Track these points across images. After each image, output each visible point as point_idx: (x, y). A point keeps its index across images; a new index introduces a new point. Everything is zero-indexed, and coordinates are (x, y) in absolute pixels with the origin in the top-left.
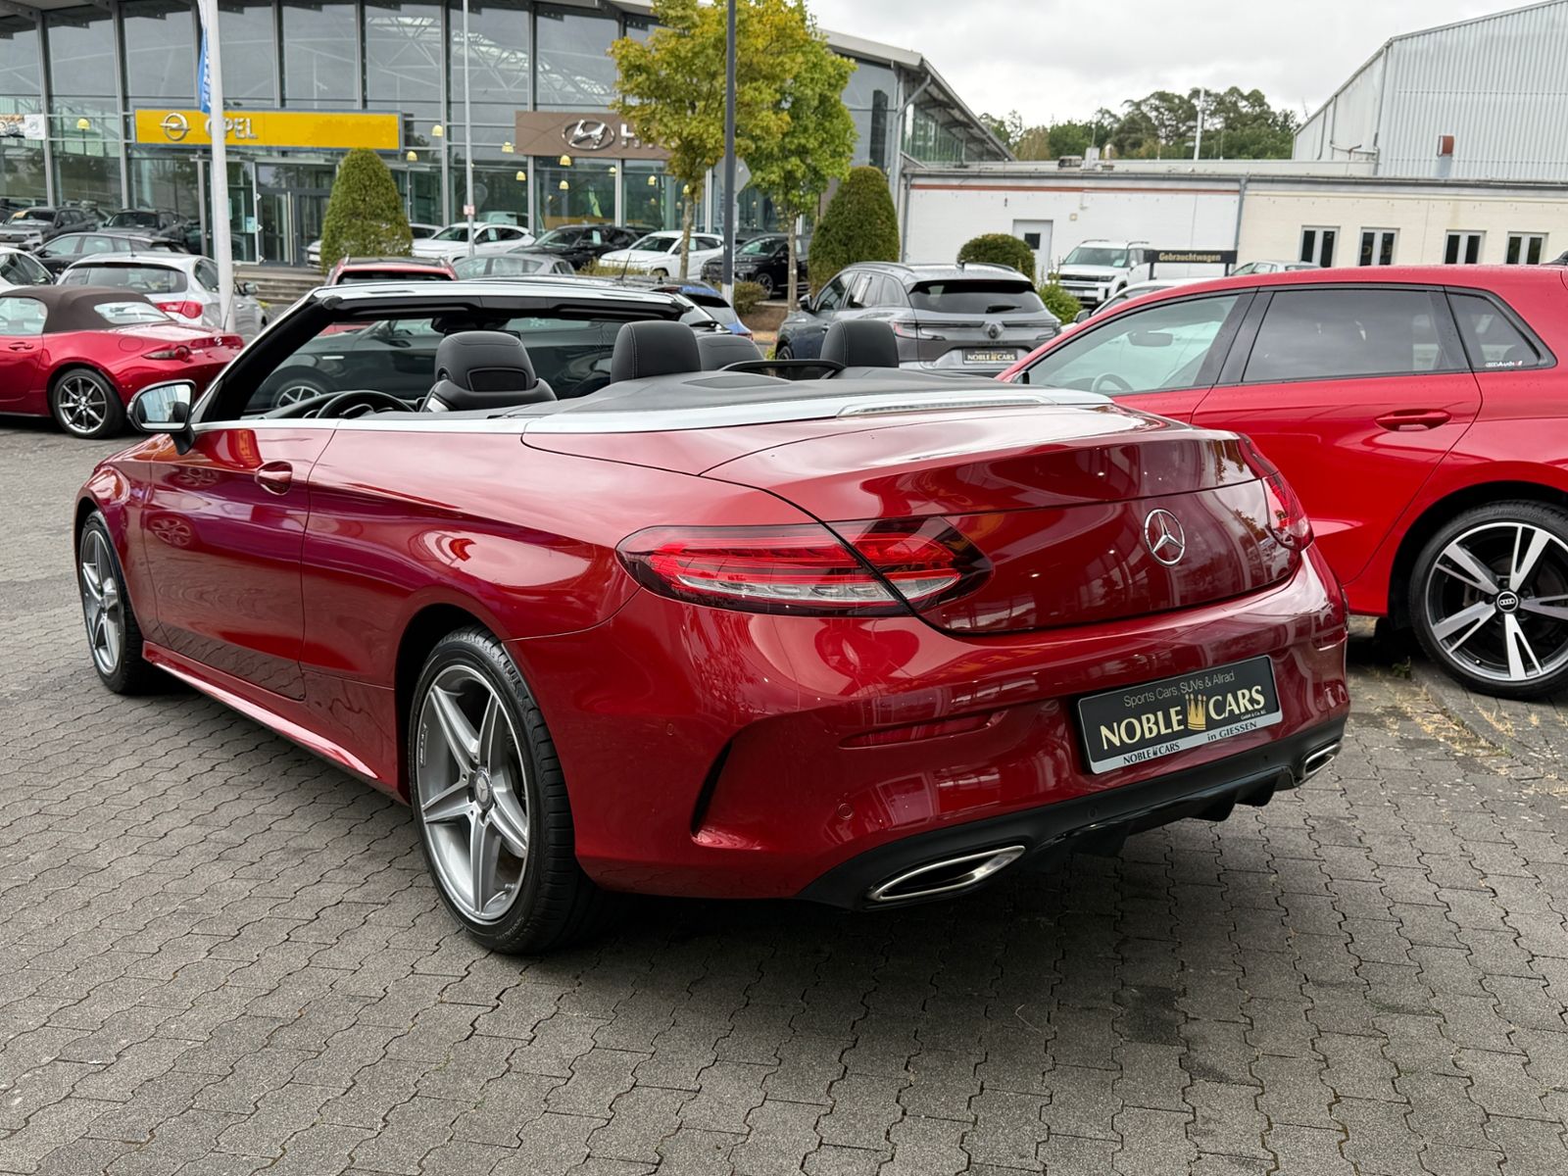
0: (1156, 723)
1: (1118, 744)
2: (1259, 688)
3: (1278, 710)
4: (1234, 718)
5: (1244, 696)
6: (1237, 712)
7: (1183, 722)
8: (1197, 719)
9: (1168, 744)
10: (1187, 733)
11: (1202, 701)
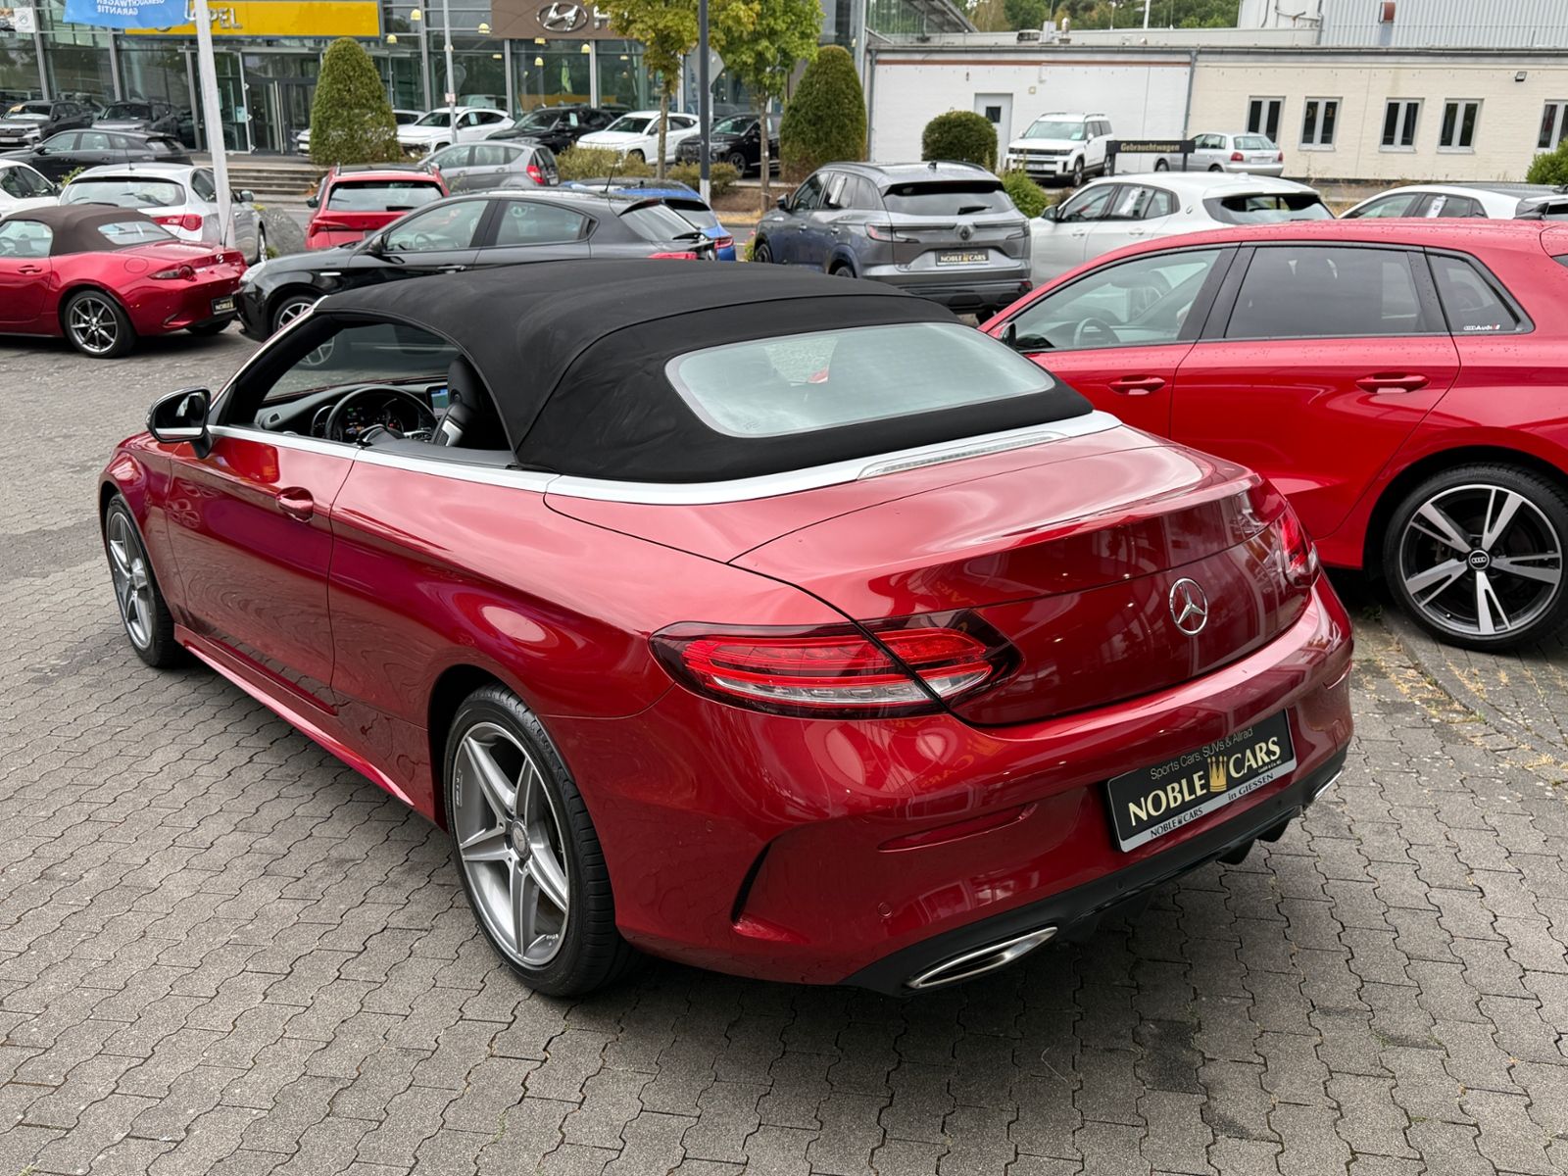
0: (1181, 791)
1: (1145, 818)
2: (1275, 739)
3: (1292, 758)
4: (1253, 773)
5: (1261, 748)
6: (1255, 766)
7: (1206, 786)
8: (1218, 781)
9: (1192, 811)
10: (1210, 796)
11: (1223, 762)
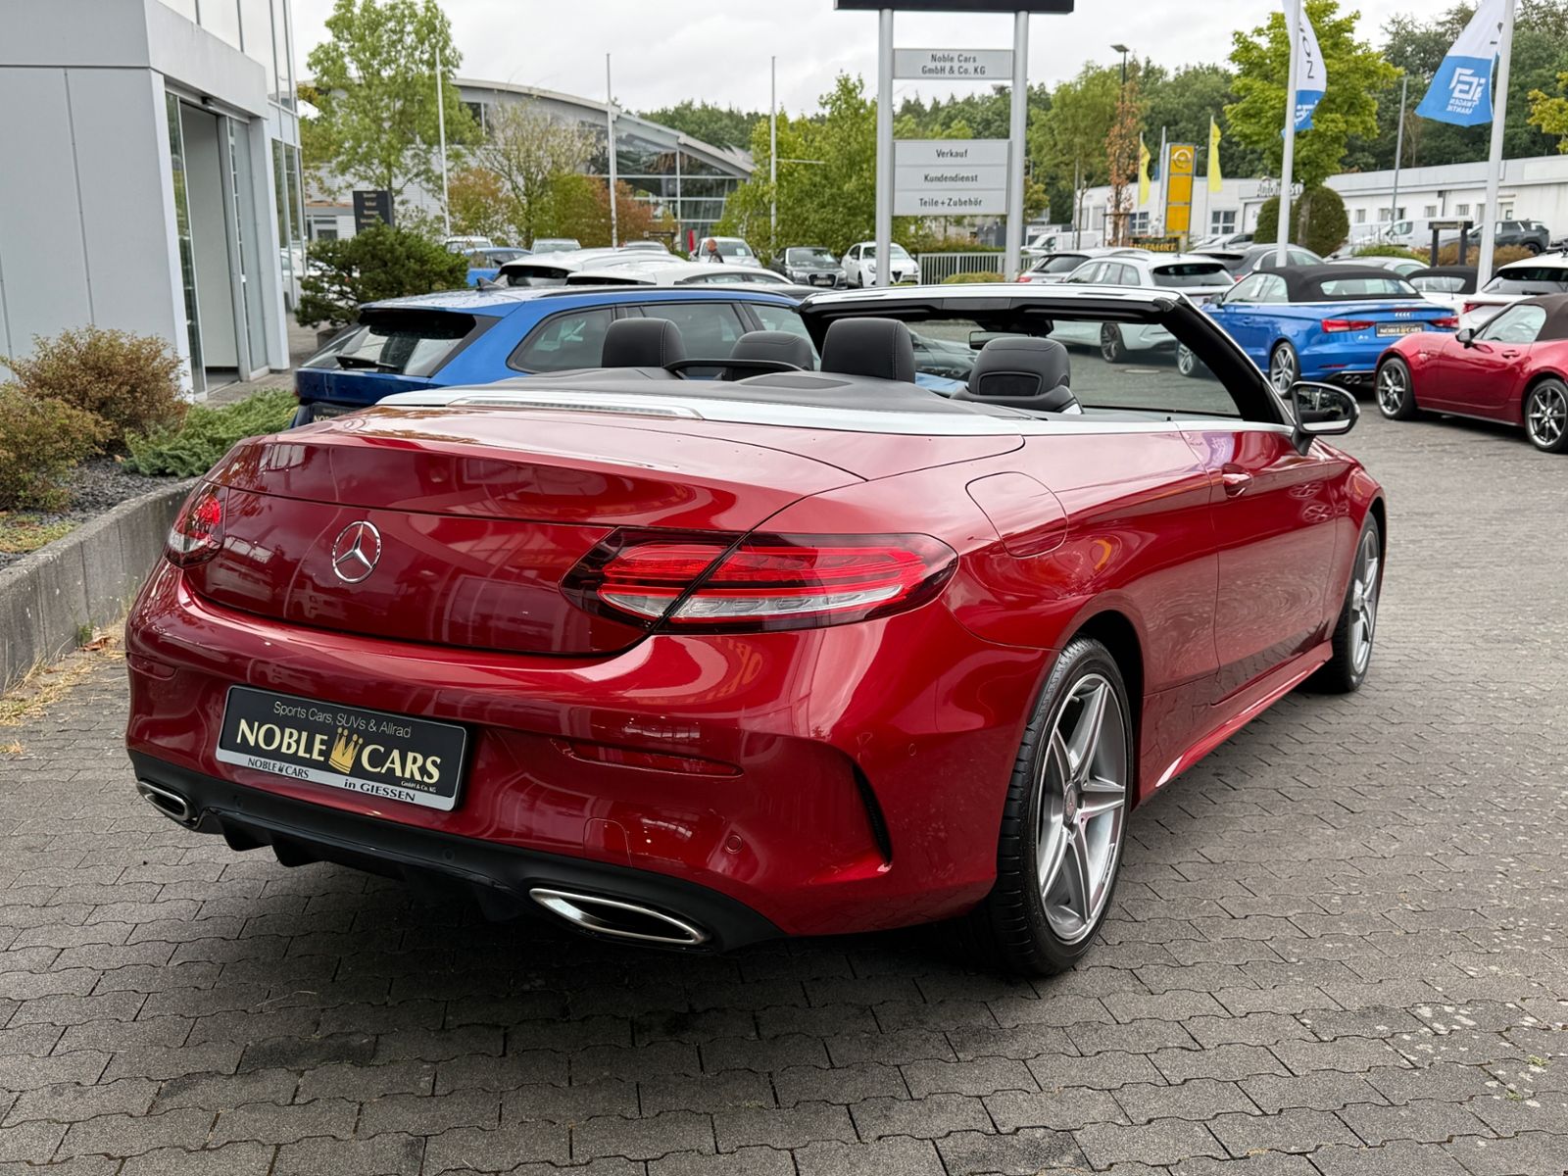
0: (298, 742)
1: (252, 744)
2: (438, 760)
4: (390, 778)
5: (415, 760)
6: (398, 773)
7: (326, 754)
8: (340, 757)
9: (298, 768)
10: (325, 766)
11: (356, 743)
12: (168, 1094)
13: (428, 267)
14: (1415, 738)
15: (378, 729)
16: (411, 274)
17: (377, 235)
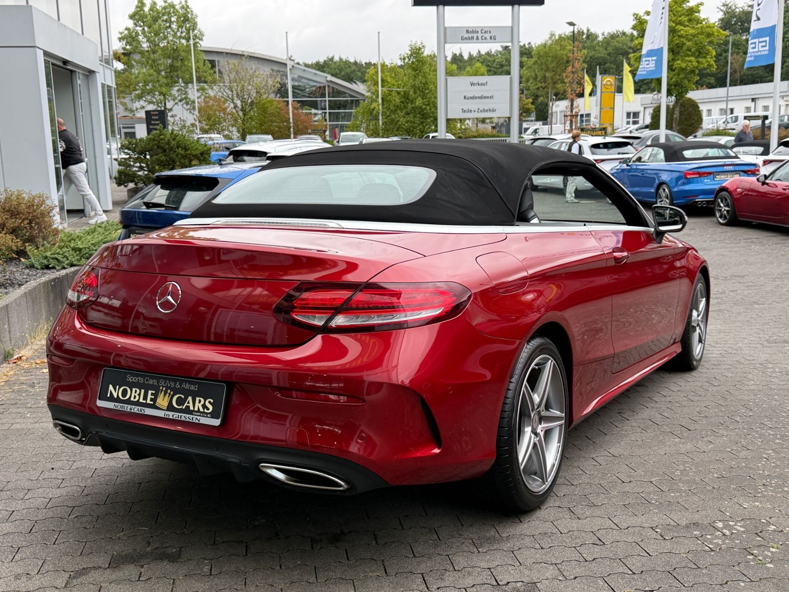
0: (139, 395)
1: (116, 397)
2: (212, 401)
3: (218, 419)
4: (187, 411)
5: (200, 401)
6: (192, 408)
7: (154, 400)
8: (161, 402)
9: (140, 408)
10: (153, 406)
11: (170, 394)
12: (74, 578)
13: (189, 152)
14: (726, 393)
15: (180, 387)
16: (180, 156)
17: (161, 135)
